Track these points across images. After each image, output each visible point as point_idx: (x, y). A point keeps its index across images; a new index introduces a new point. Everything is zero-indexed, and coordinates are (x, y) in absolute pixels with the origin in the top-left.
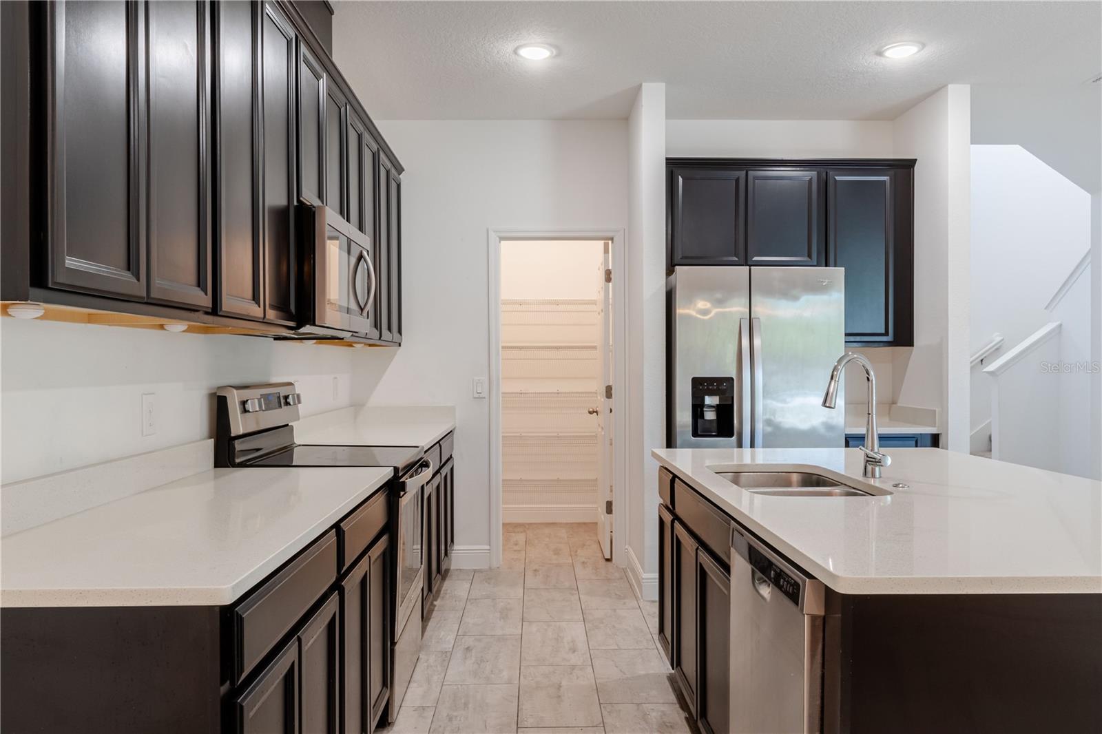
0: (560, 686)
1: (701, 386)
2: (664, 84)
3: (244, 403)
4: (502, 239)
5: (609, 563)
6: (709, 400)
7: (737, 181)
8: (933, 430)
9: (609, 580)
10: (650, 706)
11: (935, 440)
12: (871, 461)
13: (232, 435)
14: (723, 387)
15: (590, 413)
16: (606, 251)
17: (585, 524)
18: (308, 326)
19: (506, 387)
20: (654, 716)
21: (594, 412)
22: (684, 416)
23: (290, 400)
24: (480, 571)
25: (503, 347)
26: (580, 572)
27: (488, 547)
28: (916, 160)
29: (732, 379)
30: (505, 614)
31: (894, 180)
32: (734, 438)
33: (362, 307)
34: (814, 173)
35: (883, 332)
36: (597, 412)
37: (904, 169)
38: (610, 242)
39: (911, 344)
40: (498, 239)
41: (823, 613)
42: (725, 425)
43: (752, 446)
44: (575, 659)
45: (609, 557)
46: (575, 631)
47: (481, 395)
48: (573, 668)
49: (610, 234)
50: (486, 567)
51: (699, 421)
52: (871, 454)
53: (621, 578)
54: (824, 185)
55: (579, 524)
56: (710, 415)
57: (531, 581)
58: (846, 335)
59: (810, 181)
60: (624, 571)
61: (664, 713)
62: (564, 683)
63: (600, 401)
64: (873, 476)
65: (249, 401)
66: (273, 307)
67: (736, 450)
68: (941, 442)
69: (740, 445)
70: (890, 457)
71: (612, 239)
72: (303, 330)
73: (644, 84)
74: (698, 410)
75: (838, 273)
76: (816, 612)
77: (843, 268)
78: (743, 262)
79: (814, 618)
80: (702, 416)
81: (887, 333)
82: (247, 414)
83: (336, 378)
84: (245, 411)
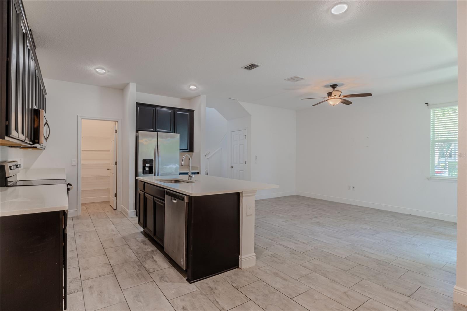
0: (112, 239)
1: (145, 162)
2: (136, 84)
3: (10, 167)
4: (82, 118)
5: (115, 211)
6: (147, 165)
7: (153, 110)
8: (198, 171)
9: (117, 214)
10: (138, 239)
11: (198, 173)
12: (190, 176)
13: (7, 177)
14: (151, 162)
15: (108, 169)
16: (115, 125)
17: (104, 202)
18: (36, 144)
19: (82, 162)
20: (140, 240)
21: (109, 169)
22: (140, 170)
23: (18, 166)
24: (74, 217)
25: (82, 150)
26: (107, 214)
27: (76, 210)
28: (194, 110)
29: (153, 160)
30: (88, 226)
31: (190, 114)
32: (153, 174)
33: (46, 138)
34: (172, 111)
35: (187, 149)
36: (110, 169)
37: (192, 112)
38: (117, 122)
39: (193, 152)
40: (81, 119)
41: (188, 202)
42: (151, 171)
43: (158, 175)
44: (114, 233)
45: (115, 209)
46: (112, 227)
47: (75, 165)
48: (114, 235)
49: (117, 120)
50: (76, 216)
51: (144, 170)
52: (190, 175)
53: (120, 214)
54: (174, 113)
55: (102, 202)
56: (147, 169)
57: (92, 217)
58: (180, 149)
59: (171, 112)
60: (121, 212)
61: (142, 239)
62: (113, 238)
63: (113, 166)
64: (190, 180)
65: (12, 167)
66: (28, 137)
67: (154, 177)
68: (199, 173)
69: (155, 175)
70: (193, 176)
71: (118, 122)
72: (34, 145)
73: (130, 83)
74: (144, 168)
75: (178, 135)
76: (187, 202)
77: (179, 134)
78: (154, 131)
79: (186, 203)
80: (145, 169)
81: (188, 149)
82: (11, 170)
83: (21, 159)
84: (10, 169)
